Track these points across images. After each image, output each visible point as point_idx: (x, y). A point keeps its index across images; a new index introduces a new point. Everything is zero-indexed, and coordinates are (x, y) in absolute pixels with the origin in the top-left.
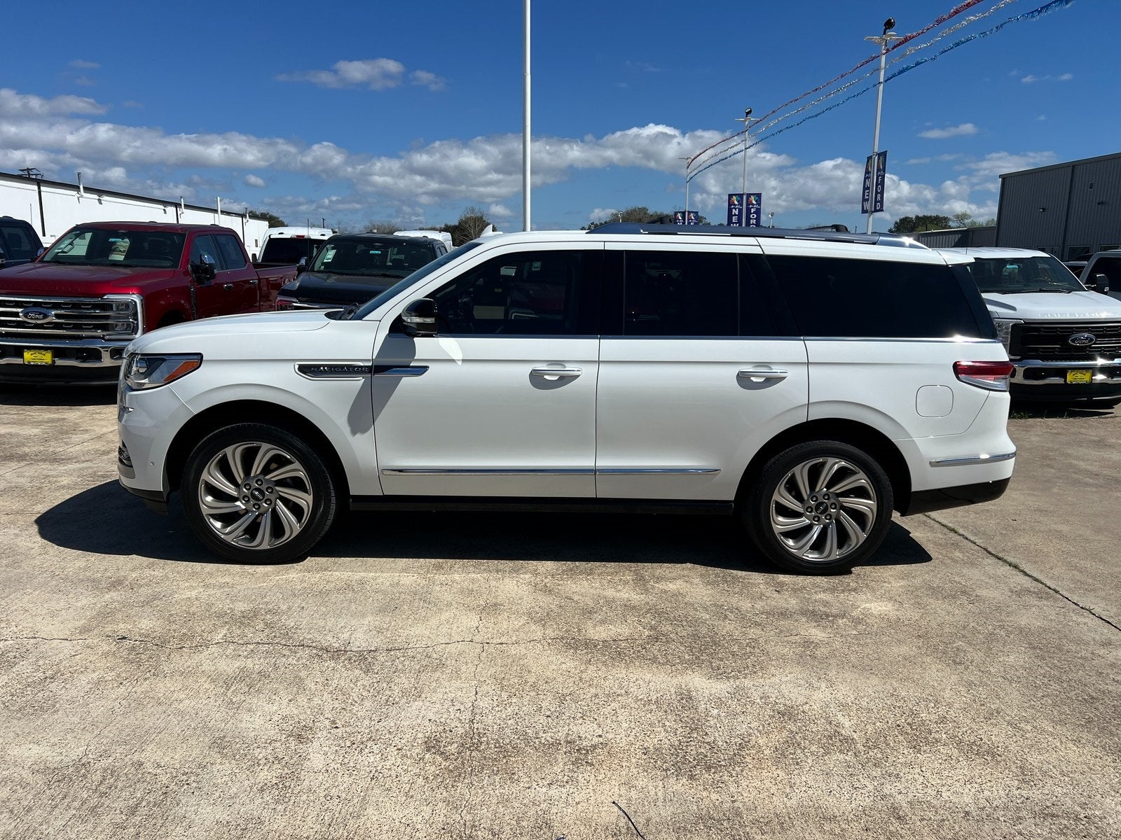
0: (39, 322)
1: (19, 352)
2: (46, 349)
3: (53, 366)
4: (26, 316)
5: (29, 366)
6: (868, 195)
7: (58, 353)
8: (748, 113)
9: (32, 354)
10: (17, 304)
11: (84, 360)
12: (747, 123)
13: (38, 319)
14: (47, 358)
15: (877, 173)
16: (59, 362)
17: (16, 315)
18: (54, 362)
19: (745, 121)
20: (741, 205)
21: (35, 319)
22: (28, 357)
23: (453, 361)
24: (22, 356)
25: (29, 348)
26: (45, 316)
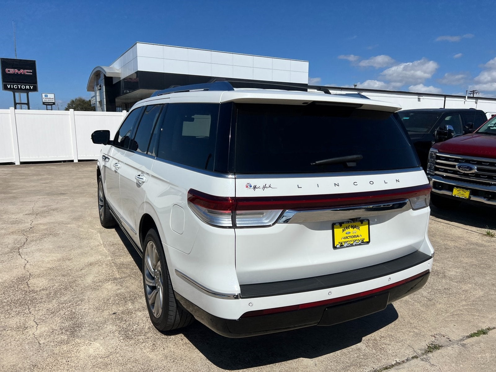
0: (466, 172)
1: (451, 188)
2: (467, 189)
3: (469, 199)
4: (459, 167)
5: (455, 197)
7: (474, 192)
9: (458, 191)
10: (456, 160)
11: (489, 199)
13: (466, 170)
14: (465, 194)
16: (473, 198)
17: (454, 166)
18: (470, 197)
21: (464, 170)
22: (456, 193)
24: (452, 191)
25: (457, 187)
26: (471, 169)
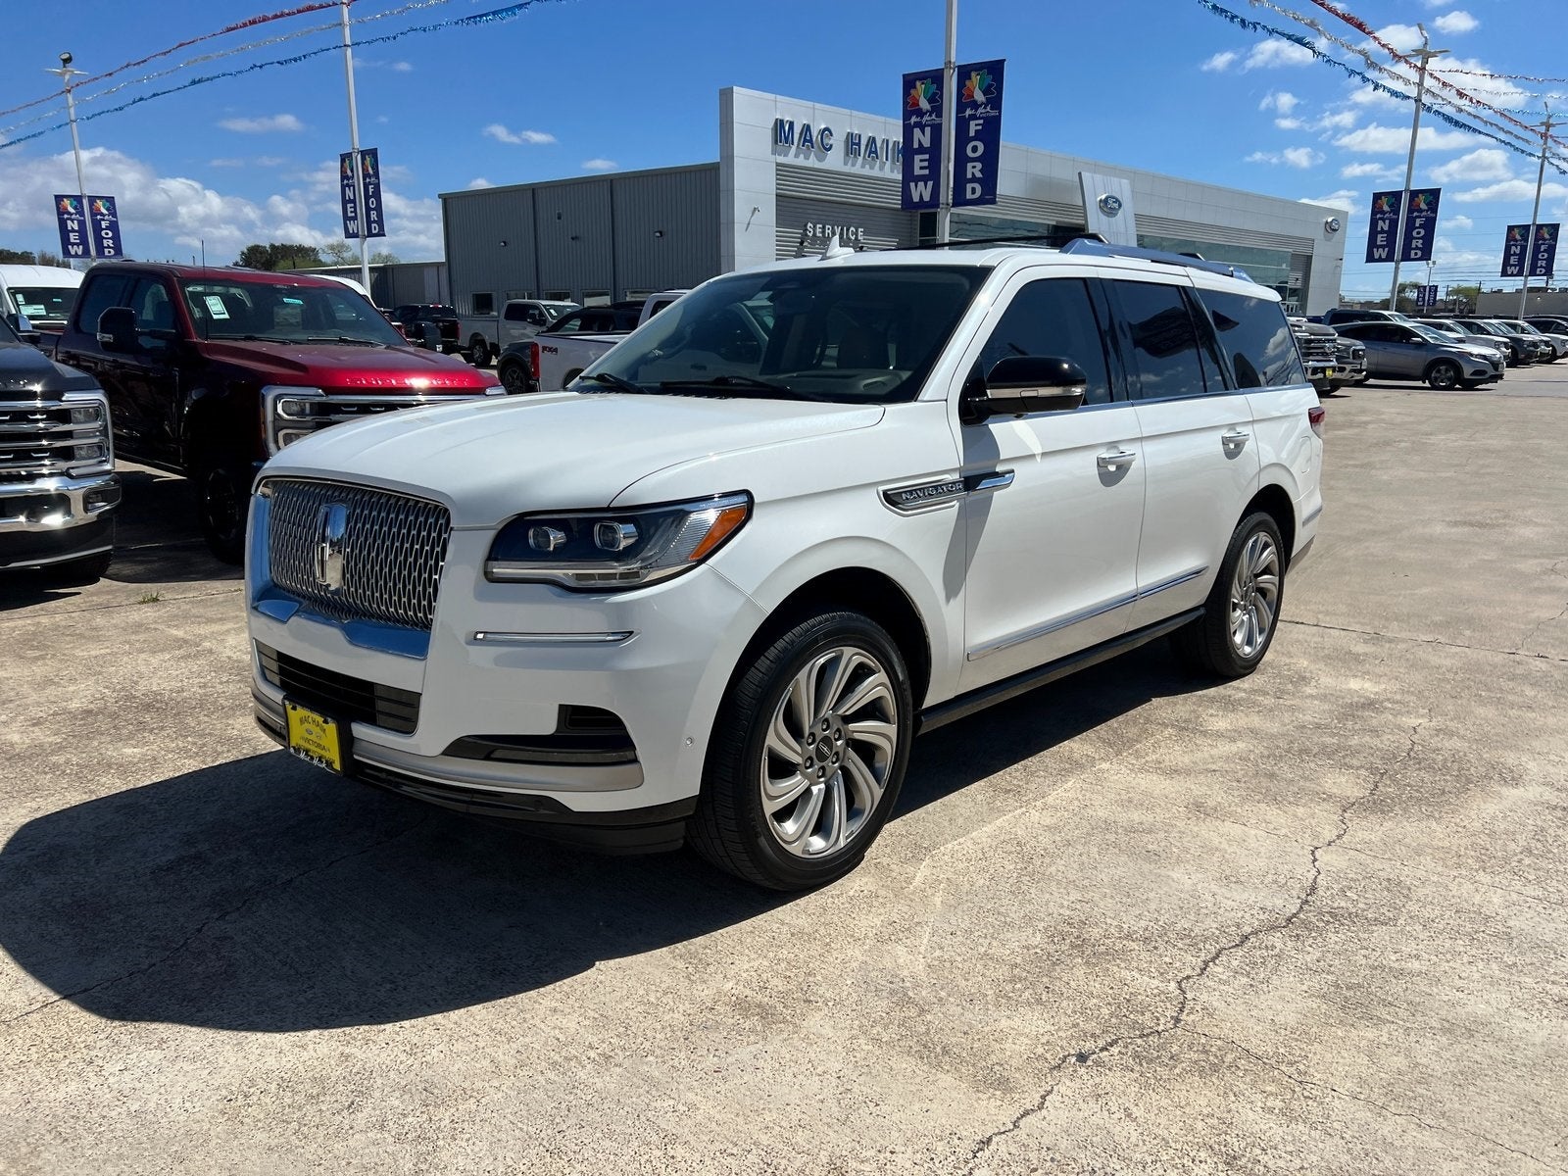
6: (355, 211)
8: (66, 61)
12: (67, 77)
15: (364, 179)
19: (62, 75)
20: (82, 214)
23: (1033, 456)
